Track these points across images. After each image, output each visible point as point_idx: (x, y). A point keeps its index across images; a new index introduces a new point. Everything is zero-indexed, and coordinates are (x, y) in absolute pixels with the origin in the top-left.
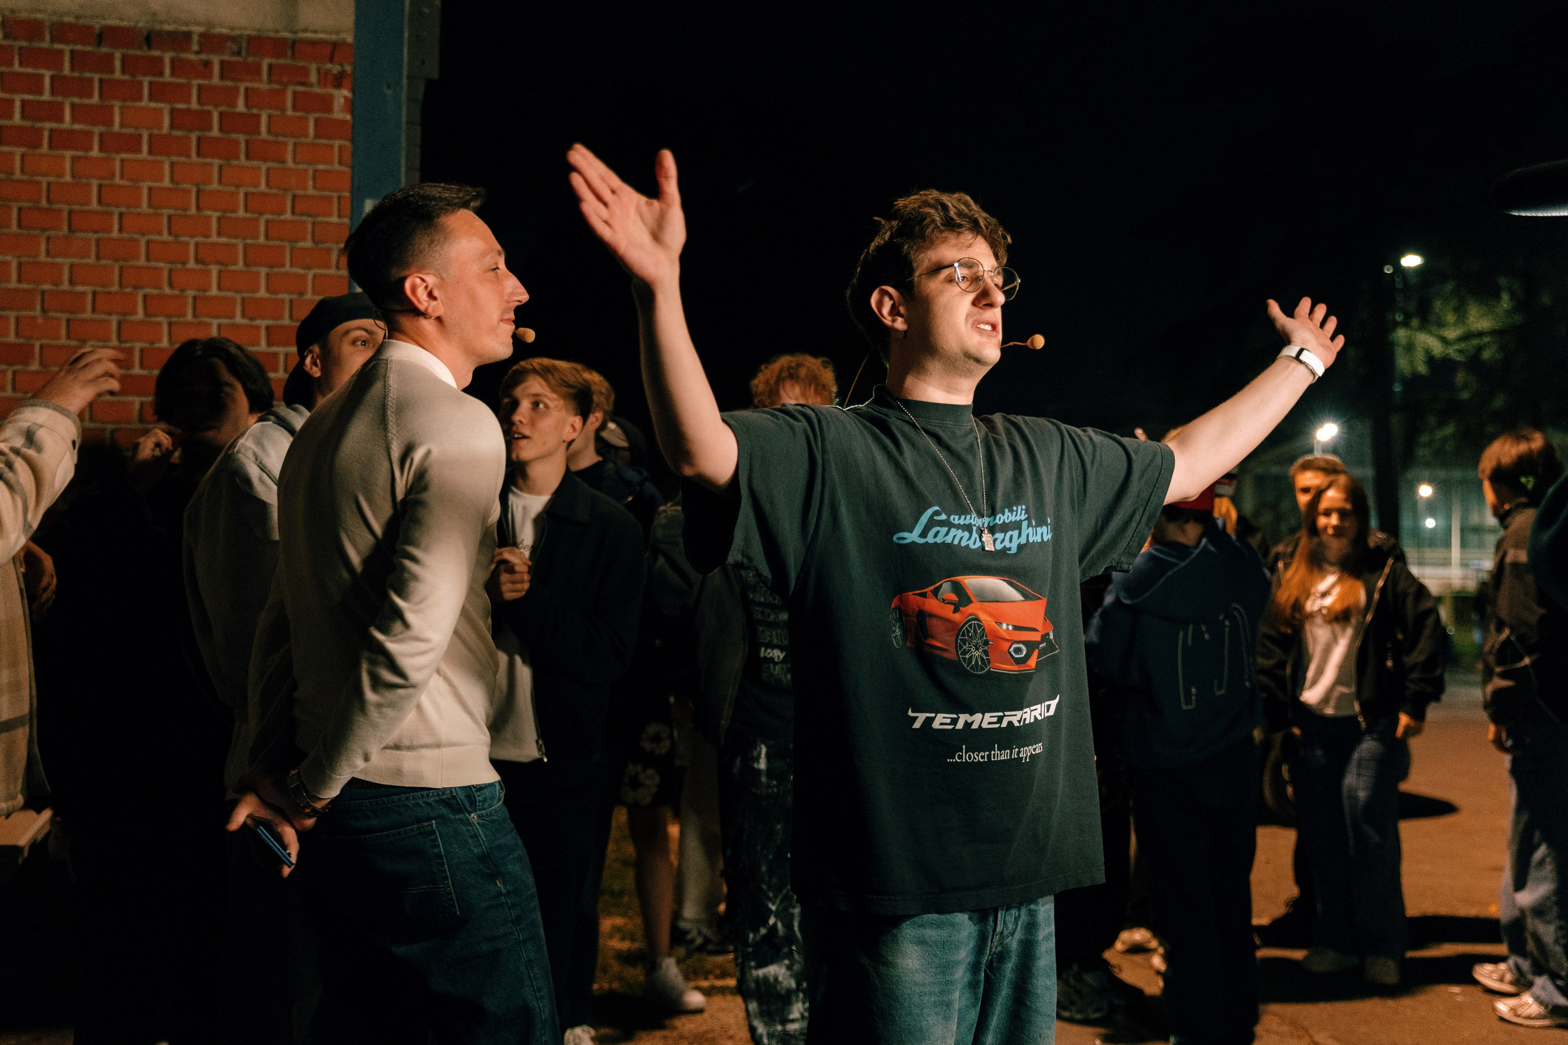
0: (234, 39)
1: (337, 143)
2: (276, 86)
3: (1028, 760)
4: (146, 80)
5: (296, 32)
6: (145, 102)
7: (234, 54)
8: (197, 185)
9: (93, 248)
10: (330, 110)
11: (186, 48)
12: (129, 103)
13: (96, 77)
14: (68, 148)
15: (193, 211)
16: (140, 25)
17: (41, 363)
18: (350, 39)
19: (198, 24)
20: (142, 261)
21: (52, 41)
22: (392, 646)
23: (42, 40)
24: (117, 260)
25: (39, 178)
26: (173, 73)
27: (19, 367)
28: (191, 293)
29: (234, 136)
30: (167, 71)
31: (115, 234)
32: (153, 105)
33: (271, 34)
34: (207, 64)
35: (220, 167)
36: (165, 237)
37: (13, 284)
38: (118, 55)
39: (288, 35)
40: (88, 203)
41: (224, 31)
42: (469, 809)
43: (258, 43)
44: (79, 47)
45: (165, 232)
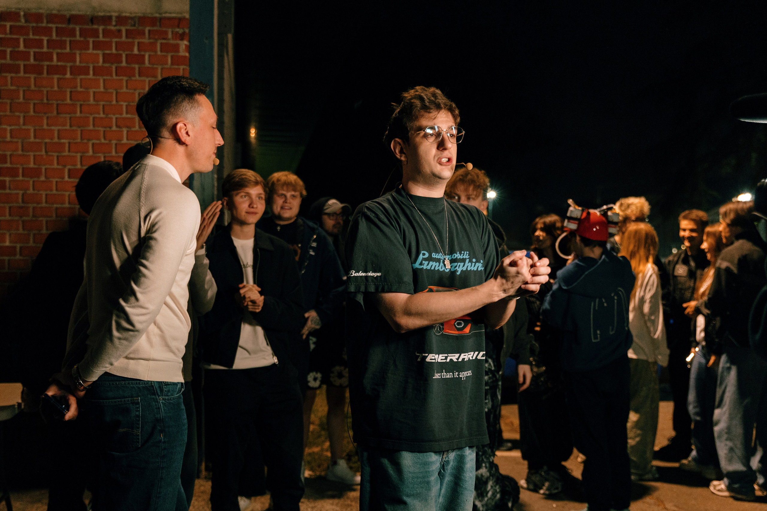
0: (132, 18)
1: (182, 67)
2: (152, 41)
3: (465, 379)
4: (91, 40)
5: (160, 14)
6: (90, 51)
7: (132, 26)
8: (116, 90)
9: (68, 121)
10: (178, 51)
11: (110, 24)
12: (83, 51)
13: (68, 39)
14: (56, 74)
15: (114, 102)
16: (88, 13)
17: (46, 177)
18: (187, 16)
19: (115, 12)
20: (91, 127)
21: (47, 22)
22: (128, 309)
23: (42, 22)
24: (79, 127)
25: (42, 89)
26: (104, 36)
27: (35, 179)
28: (114, 142)
29: (133, 66)
30: (101, 35)
31: (78, 114)
32: (95, 52)
33: (150, 15)
34: (120, 31)
35: (127, 81)
36: (102, 115)
37: (32, 139)
38: (78, 28)
39: (157, 15)
40: (66, 100)
41: (128, 15)
42: (159, 394)
43: (143, 20)
44: (60, 26)
45: (101, 112)
